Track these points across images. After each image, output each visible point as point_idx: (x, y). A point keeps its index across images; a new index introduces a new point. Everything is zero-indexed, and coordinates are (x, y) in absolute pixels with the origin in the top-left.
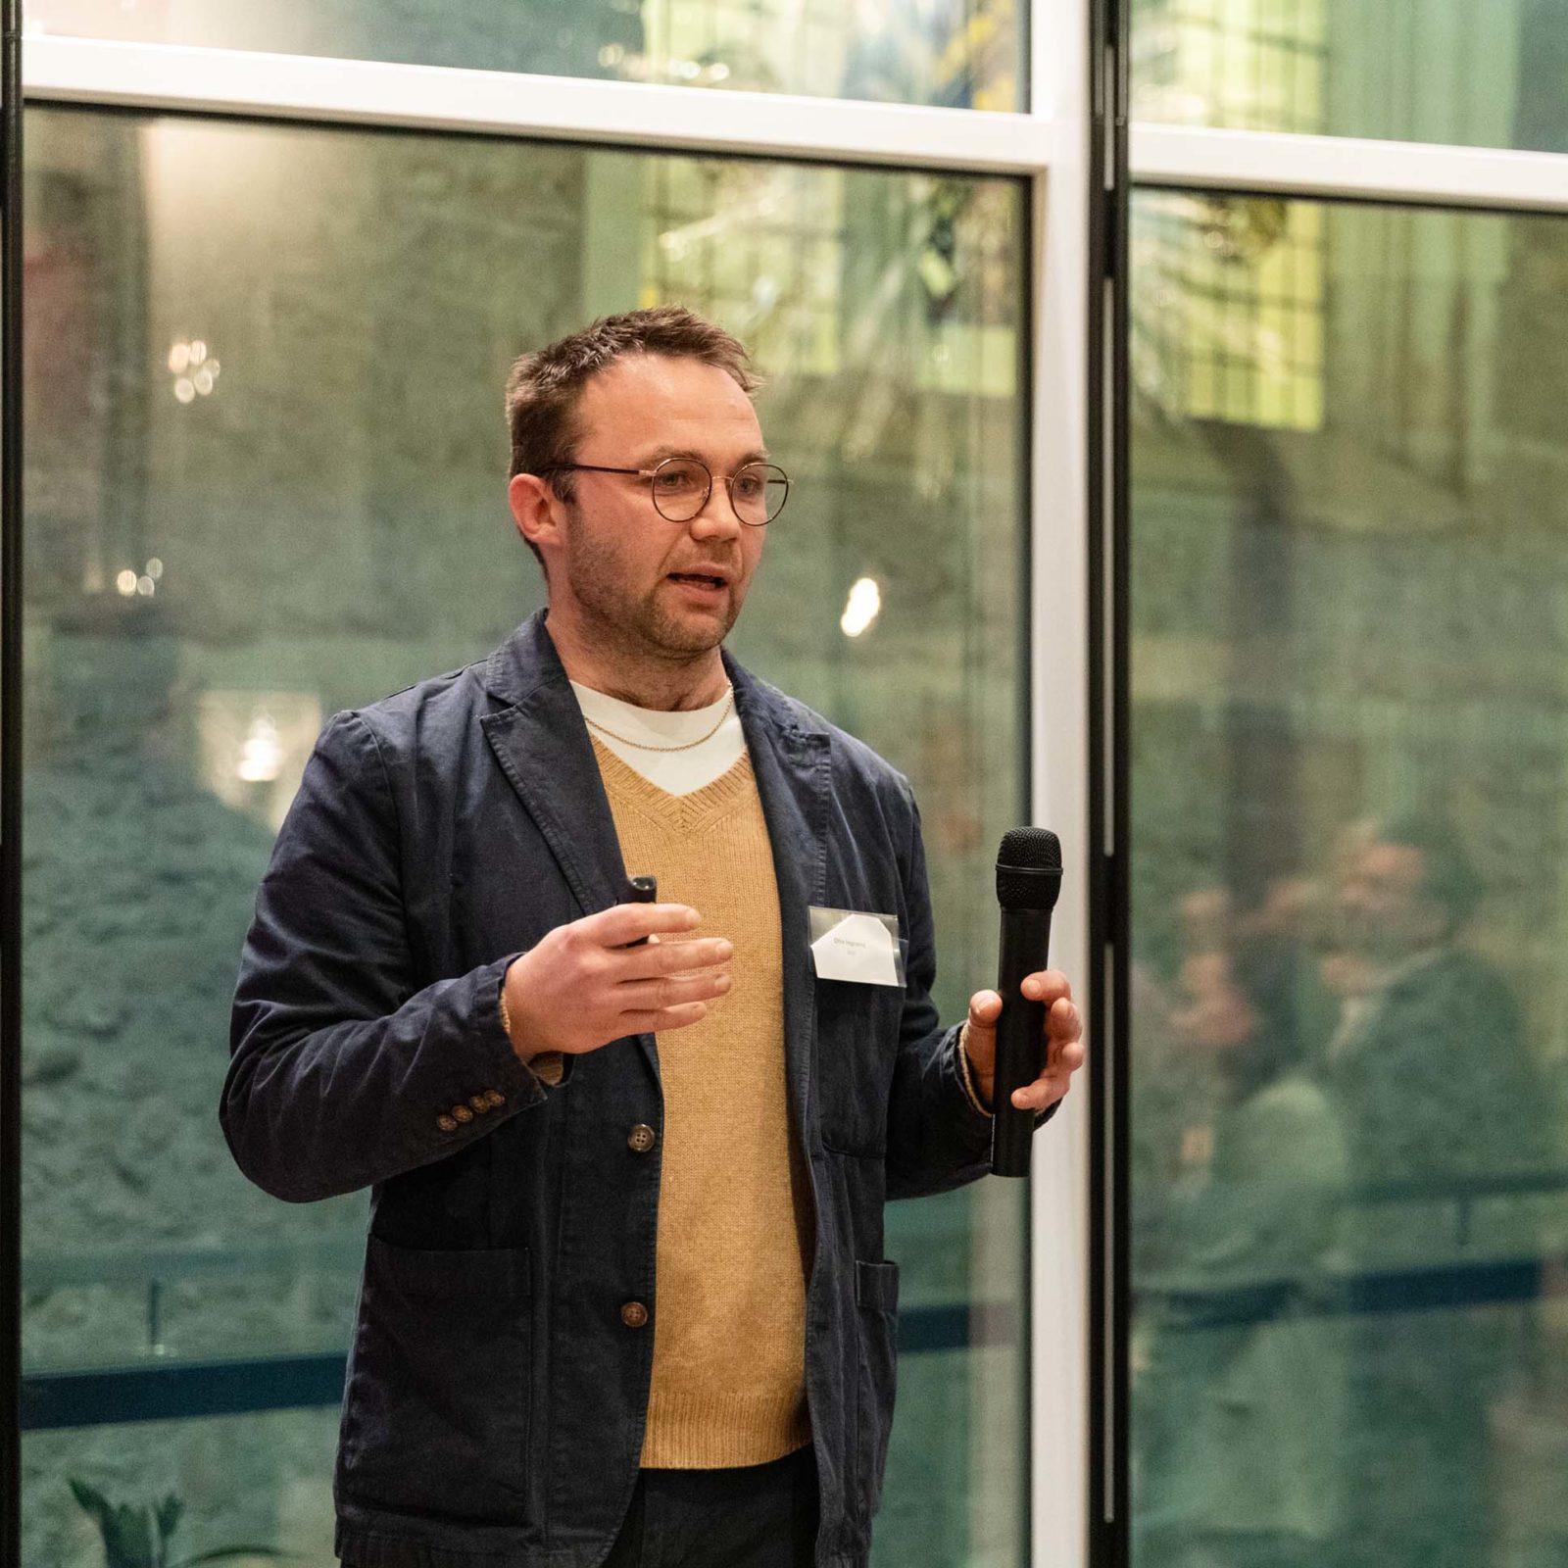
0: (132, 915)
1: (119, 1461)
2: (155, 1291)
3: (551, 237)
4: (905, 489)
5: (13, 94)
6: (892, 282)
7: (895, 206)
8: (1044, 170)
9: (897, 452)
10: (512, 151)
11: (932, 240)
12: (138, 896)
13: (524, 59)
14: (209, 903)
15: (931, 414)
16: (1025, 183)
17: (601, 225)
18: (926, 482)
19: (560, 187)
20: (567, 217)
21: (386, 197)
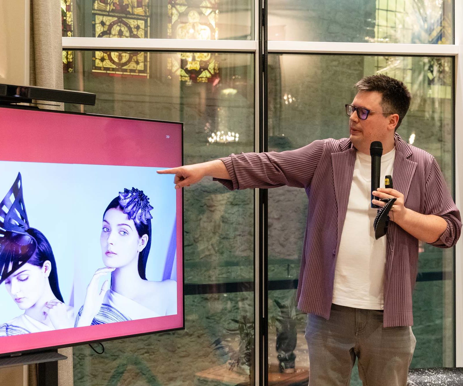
0: (282, 198)
1: (279, 296)
2: (288, 265)
3: (357, 72)
4: (423, 116)
5: (266, 51)
6: (421, 78)
7: (421, 63)
8: (457, 54)
9: (422, 109)
10: (350, 57)
11: (429, 69)
12: (283, 195)
13: (352, 39)
14: (296, 195)
15: (428, 102)
16: (453, 58)
17: (367, 69)
18: (427, 115)
19: (359, 63)
20: (361, 68)
21: (327, 66)
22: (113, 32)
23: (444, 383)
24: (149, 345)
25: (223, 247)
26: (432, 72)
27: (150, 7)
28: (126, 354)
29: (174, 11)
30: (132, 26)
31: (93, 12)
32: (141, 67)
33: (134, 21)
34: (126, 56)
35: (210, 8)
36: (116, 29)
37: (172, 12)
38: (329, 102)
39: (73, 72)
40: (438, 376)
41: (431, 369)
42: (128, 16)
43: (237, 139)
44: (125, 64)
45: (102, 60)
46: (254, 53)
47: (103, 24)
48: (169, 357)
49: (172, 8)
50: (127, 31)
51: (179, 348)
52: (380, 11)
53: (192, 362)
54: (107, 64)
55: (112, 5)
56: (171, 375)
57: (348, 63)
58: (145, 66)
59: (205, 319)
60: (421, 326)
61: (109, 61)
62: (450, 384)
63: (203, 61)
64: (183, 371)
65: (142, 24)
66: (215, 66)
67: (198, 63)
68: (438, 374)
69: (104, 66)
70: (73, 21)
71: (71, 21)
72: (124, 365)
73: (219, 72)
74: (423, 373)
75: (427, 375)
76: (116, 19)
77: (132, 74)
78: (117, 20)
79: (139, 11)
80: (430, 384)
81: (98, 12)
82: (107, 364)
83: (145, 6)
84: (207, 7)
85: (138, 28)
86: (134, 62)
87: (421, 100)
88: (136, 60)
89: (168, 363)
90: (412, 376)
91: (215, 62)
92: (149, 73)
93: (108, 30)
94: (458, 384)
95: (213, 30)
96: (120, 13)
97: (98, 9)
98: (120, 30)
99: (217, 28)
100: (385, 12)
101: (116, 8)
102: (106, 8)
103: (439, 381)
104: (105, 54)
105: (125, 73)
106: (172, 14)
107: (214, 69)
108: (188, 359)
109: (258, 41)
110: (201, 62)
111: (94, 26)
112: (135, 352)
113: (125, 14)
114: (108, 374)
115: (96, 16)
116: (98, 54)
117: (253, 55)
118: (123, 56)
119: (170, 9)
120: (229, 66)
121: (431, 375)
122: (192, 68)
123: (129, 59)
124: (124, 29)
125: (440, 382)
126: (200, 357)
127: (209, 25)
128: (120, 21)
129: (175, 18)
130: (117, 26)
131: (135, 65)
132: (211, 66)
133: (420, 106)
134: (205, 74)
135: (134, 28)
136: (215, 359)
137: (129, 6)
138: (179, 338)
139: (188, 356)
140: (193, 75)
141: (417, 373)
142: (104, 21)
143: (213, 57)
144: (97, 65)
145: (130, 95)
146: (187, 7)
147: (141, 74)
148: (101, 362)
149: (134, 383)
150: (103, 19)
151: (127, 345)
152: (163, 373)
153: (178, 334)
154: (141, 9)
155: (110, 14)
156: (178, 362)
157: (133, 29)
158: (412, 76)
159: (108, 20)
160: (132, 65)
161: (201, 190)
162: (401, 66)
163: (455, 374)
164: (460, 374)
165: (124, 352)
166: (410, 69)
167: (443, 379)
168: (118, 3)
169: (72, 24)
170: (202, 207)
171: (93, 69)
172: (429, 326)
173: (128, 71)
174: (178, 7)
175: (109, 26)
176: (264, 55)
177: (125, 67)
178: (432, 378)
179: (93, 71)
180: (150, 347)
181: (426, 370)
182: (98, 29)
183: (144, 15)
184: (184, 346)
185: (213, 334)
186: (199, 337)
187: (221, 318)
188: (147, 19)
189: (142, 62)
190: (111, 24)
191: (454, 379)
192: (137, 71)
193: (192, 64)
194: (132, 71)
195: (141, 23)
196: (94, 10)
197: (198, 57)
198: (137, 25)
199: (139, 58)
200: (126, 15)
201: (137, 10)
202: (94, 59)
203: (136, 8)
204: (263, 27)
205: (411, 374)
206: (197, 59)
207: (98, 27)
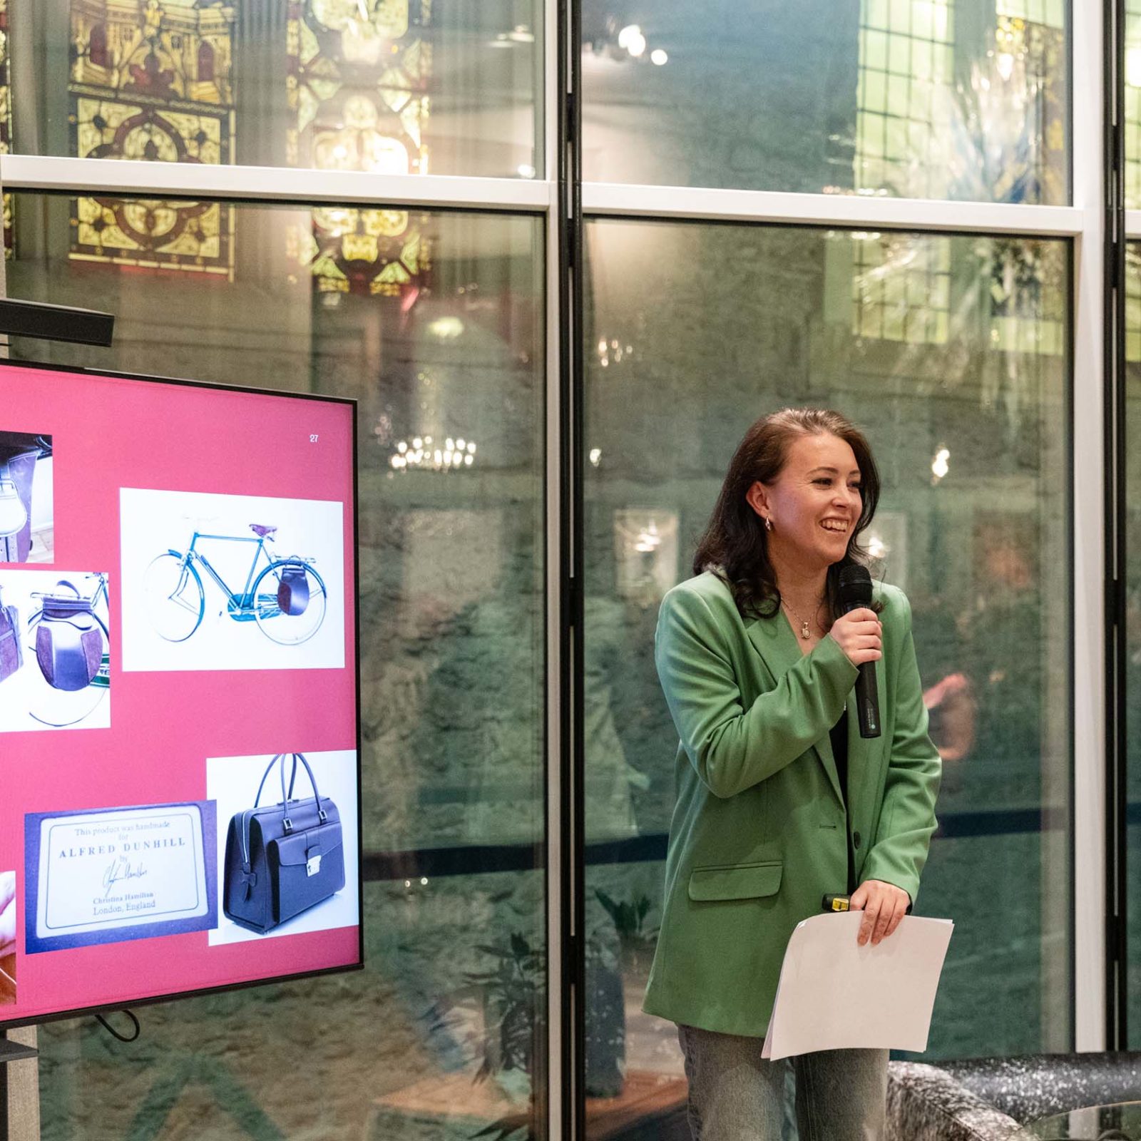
3: (807, 278)
4: (978, 401)
5: (578, 211)
8: (1080, 234)
9: (973, 381)
11: (994, 274)
15: (991, 363)
16: (1069, 242)
17: (832, 271)
18: (987, 397)
19: (813, 253)
20: (816, 268)
21: (728, 260)
22: (130, 148)
23: (1051, 1094)
24: (238, 1028)
25: (444, 754)
26: (1001, 281)
27: (236, 82)
28: (172, 1055)
29: (304, 94)
30: (184, 134)
31: (70, 88)
32: (210, 247)
33: (189, 120)
34: (166, 217)
35: (405, 89)
36: (138, 139)
37: (298, 97)
38: (734, 357)
39: (14, 258)
40: (1034, 1076)
41: (1018, 1058)
42: (172, 103)
43: (469, 460)
44: (166, 239)
45: (99, 225)
46: (542, 214)
47: (99, 123)
48: (296, 1060)
49: (298, 86)
50: (170, 147)
51: (322, 1033)
52: (867, 117)
53: (361, 1070)
54: (114, 237)
55: (126, 72)
56: (303, 1109)
57: (783, 253)
58: (223, 246)
59: (394, 952)
60: (974, 959)
61: (118, 229)
62: (1065, 1095)
63: (388, 237)
64: (334, 1096)
65: (213, 128)
66: (420, 251)
67: (374, 242)
68: (1033, 1072)
69: (106, 244)
70: (11, 112)
71: (7, 112)
72: (165, 1086)
73: (432, 268)
74: (995, 1069)
75: (1007, 1075)
76: (137, 111)
77: (185, 267)
78: (138, 116)
79: (205, 91)
80: (1015, 1097)
81: (85, 90)
82: (117, 1084)
83: (222, 78)
84: (396, 88)
85: (201, 138)
86: (192, 233)
87: (971, 359)
88: (195, 229)
89: (291, 1076)
90: (968, 1079)
91: (420, 241)
92: (234, 267)
93: (115, 141)
94: (1084, 1095)
95: (413, 152)
96: (149, 95)
97: (86, 81)
98: (150, 143)
99: (425, 147)
100: (879, 119)
101: (137, 78)
102: (109, 80)
103: (1037, 1088)
104: (106, 211)
105: (164, 265)
106: (299, 103)
107: (419, 261)
108: (349, 1064)
109: (555, 182)
110: (381, 239)
111: (74, 129)
112: (199, 1048)
113: (163, 97)
114: (120, 1113)
115: (80, 101)
116: (87, 208)
117: (539, 220)
118: (159, 216)
119: (292, 90)
120: (459, 256)
121: (1017, 1075)
122: (355, 257)
123: (176, 226)
124: (162, 141)
125: (1039, 1092)
126: (382, 1056)
127: (405, 139)
128: (148, 118)
129: (306, 115)
130: (140, 131)
131: (194, 244)
132: (410, 252)
133: (968, 373)
134: (394, 273)
135: (191, 139)
136: (423, 1061)
137: (177, 75)
138: (323, 1004)
139: (349, 1053)
140: (360, 277)
141: (981, 1070)
142: (104, 115)
143: (415, 228)
144: (84, 239)
145: (182, 327)
146: (340, 84)
147: (210, 269)
148: (97, 1080)
149: (197, 1135)
150: (99, 112)
151: (174, 1030)
152: (279, 1105)
153: (321, 995)
154: (208, 87)
155: (121, 96)
156: (321, 1073)
157: (187, 142)
158: (951, 292)
159: (114, 113)
160: (185, 244)
161: (384, 595)
162: (922, 264)
163: (1078, 1068)
164: (1091, 1070)
165: (169, 1050)
166: (943, 274)
167: (1047, 1083)
168: (143, 67)
169: (10, 122)
170: (387, 641)
171: (72, 251)
172: (995, 957)
173: (174, 259)
174: (315, 83)
175: (117, 130)
176: (573, 221)
177: (164, 249)
178: (1018, 1082)
179: (73, 256)
180: (241, 1032)
181: (1003, 1062)
182: (86, 137)
183: (217, 101)
184: (336, 1028)
185: (421, 993)
186: (378, 1001)
187: (439, 949)
188: (227, 116)
189: (214, 235)
190: (123, 125)
191: (1076, 1083)
192: (199, 261)
193: (355, 243)
194: (183, 259)
195: (211, 126)
196: (74, 82)
197: (374, 226)
198: (197, 132)
199: (205, 224)
200: (168, 100)
201: (199, 88)
202: (74, 222)
203: (194, 83)
204: (569, 145)
205: (964, 1075)
206: (369, 230)
207: (85, 131)
